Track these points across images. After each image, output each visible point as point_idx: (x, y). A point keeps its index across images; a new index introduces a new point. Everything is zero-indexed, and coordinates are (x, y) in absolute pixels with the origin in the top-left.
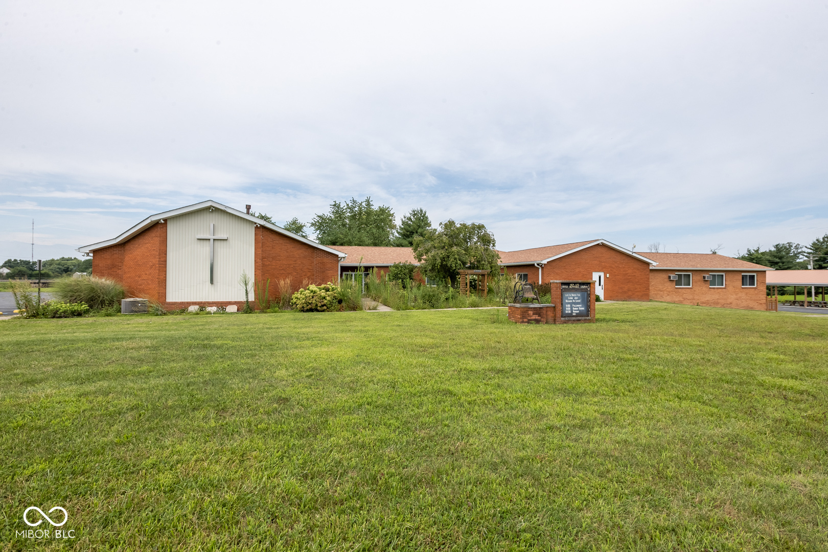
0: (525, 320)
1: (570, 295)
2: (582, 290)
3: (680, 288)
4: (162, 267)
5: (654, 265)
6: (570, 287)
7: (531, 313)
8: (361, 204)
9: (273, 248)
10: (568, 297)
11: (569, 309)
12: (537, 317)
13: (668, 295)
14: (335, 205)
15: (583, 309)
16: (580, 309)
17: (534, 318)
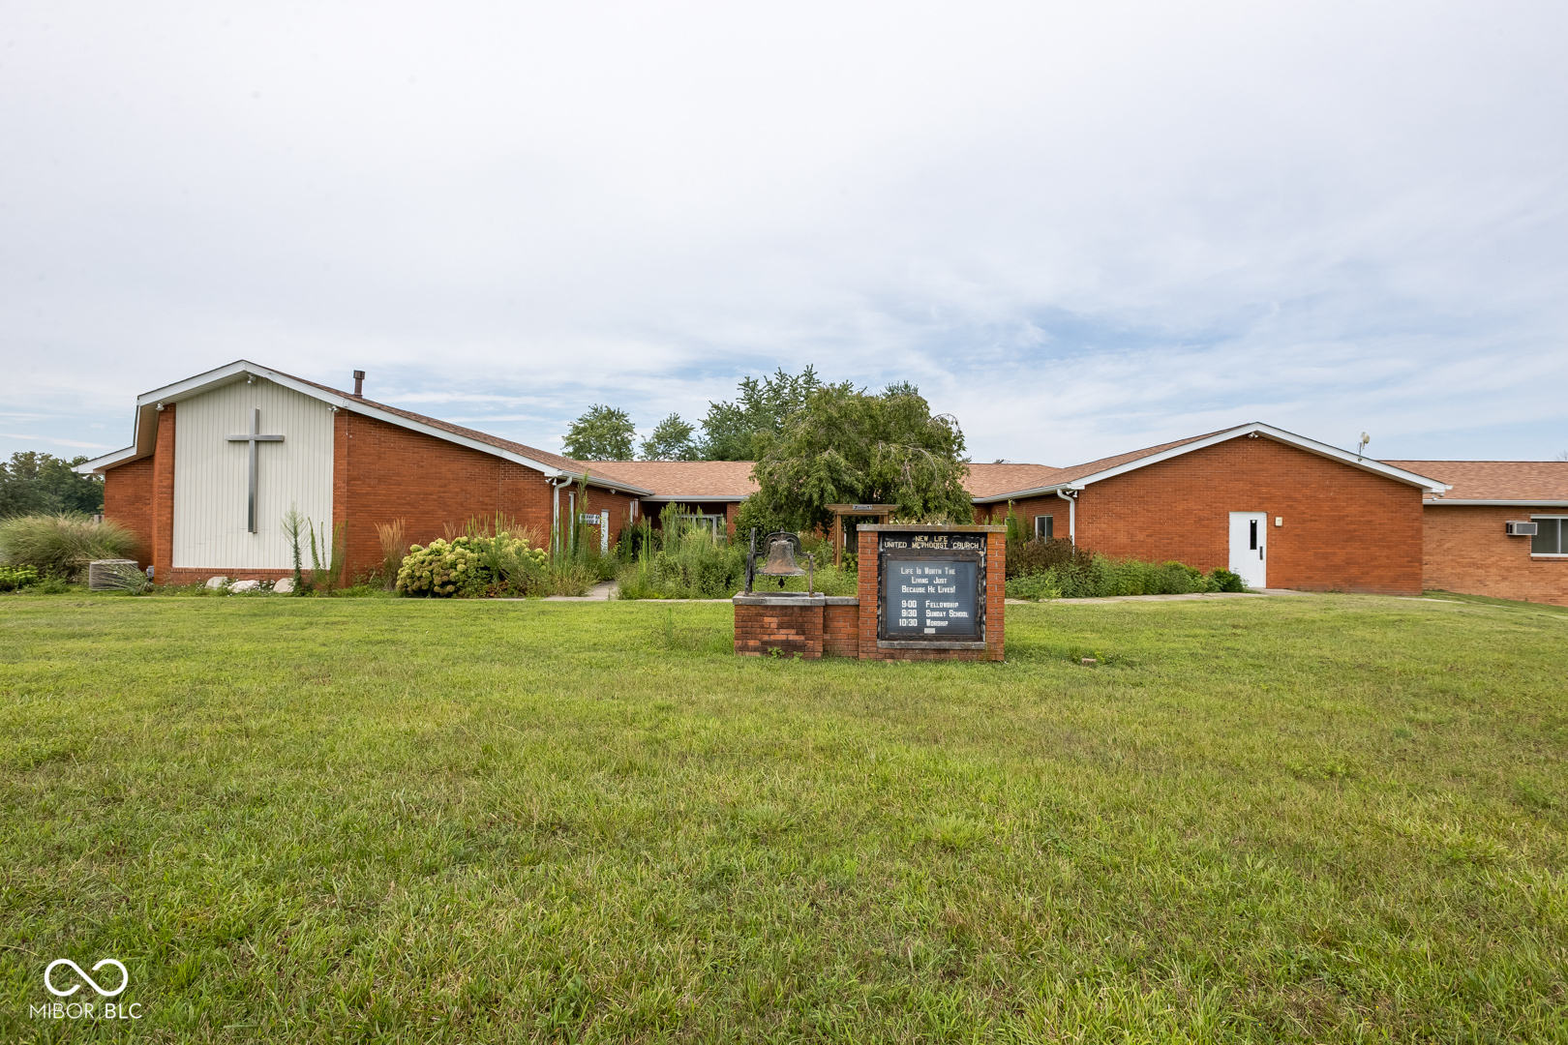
0: (752, 643)
1: (919, 572)
2: (958, 559)
3: (1548, 560)
4: (164, 498)
5: (1438, 491)
6: (914, 546)
7: (772, 622)
8: (796, 381)
9: (380, 458)
10: (909, 577)
11: (914, 613)
12: (792, 636)
13: (1505, 579)
14: (746, 385)
15: (964, 614)
16: (952, 614)
17: (784, 637)
